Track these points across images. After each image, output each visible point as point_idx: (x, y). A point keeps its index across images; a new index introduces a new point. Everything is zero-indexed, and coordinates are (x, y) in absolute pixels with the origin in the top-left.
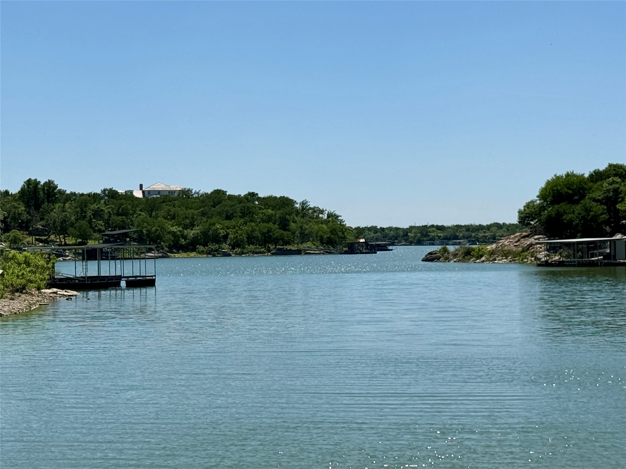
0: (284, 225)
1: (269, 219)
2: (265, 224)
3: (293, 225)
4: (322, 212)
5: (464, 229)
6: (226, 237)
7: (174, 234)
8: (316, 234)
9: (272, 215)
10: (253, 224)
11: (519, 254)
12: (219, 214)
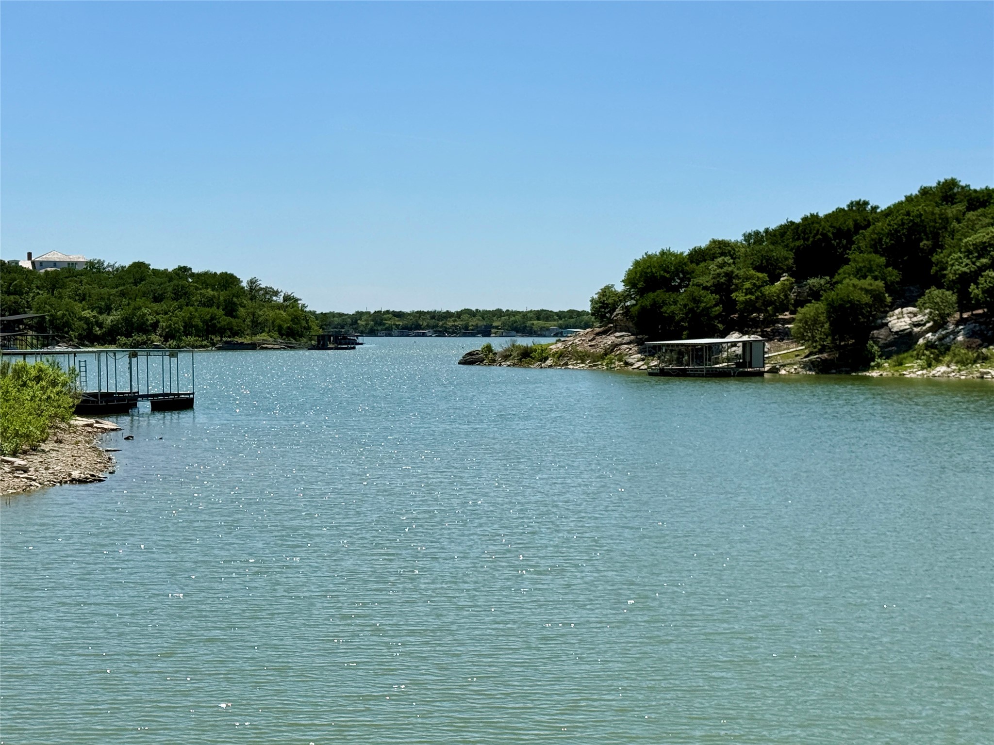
0: (231, 310)
1: (209, 303)
2: (207, 309)
3: (242, 311)
4: (276, 293)
5: (428, 317)
6: (155, 325)
7: (86, 320)
8: (273, 323)
9: (214, 296)
10: (191, 308)
11: (602, 357)
12: (144, 295)
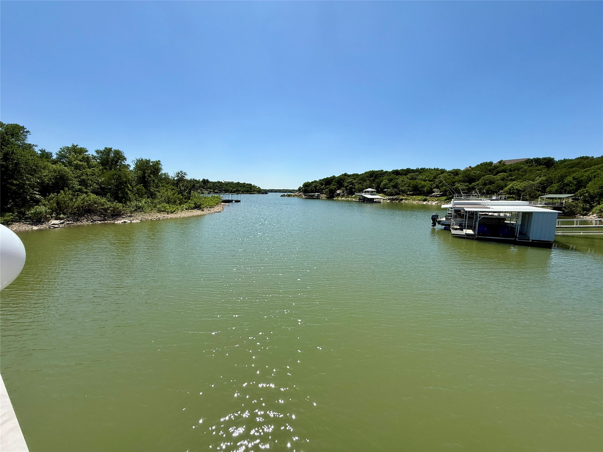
0: (251, 188)
1: (248, 188)
3: (252, 189)
4: (257, 186)
6: (240, 190)
7: (231, 190)
8: (256, 190)
10: (245, 188)
11: (299, 196)
12: (239, 186)
